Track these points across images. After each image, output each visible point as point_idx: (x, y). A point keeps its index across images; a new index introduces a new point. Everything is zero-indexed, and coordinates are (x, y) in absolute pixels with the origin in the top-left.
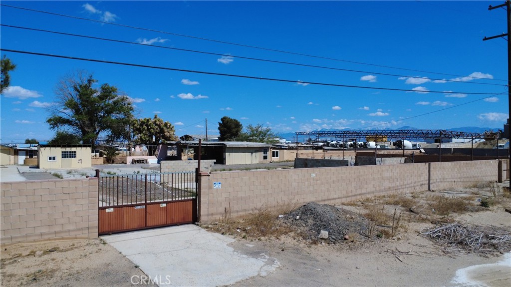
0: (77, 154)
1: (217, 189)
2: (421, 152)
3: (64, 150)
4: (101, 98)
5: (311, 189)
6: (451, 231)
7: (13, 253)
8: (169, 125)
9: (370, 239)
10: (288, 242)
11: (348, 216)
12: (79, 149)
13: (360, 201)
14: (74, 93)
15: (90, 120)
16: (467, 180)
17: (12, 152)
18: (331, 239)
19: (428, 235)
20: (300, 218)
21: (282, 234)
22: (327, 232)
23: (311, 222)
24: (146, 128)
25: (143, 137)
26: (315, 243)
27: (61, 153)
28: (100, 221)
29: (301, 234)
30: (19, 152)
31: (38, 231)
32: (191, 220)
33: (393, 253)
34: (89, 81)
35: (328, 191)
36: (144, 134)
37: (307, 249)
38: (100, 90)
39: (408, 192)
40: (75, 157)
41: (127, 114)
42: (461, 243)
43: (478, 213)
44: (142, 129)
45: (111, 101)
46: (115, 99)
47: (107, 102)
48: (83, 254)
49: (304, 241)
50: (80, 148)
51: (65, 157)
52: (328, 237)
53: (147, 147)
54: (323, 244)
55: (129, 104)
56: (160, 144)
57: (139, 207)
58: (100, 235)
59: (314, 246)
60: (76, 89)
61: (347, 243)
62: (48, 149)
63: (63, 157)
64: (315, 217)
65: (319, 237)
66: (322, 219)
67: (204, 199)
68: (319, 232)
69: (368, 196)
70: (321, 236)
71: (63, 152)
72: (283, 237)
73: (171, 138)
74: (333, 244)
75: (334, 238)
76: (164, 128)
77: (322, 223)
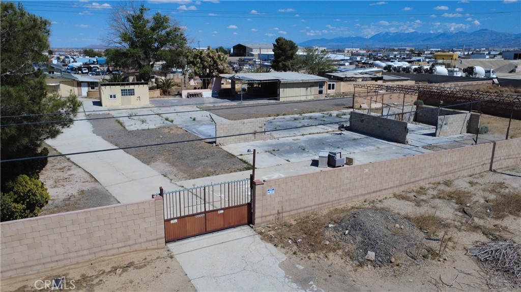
0: (135, 91)
1: (271, 195)
2: (493, 83)
3: (123, 88)
4: (153, 29)
5: (363, 184)
6: (500, 254)
8: (222, 57)
9: (416, 262)
10: (336, 262)
14: (128, 25)
15: (145, 53)
17: (76, 84)
18: (377, 261)
19: (475, 256)
20: (349, 233)
21: (330, 251)
22: (374, 254)
23: (359, 238)
24: (200, 61)
26: (361, 265)
27: (120, 91)
28: (166, 232)
29: (348, 254)
30: (82, 84)
32: (246, 221)
34: (142, 10)
36: (197, 67)
37: (352, 274)
38: (153, 20)
40: (134, 95)
41: (181, 45)
42: (507, 271)
44: (195, 62)
45: (163, 33)
46: (168, 30)
47: (160, 32)
48: (155, 275)
49: (351, 262)
50: (138, 86)
51: (125, 95)
52: (374, 259)
53: (201, 80)
54: (369, 266)
55: (181, 35)
56: (214, 77)
57: (199, 216)
58: (167, 242)
59: (360, 269)
60: (129, 20)
61: (392, 267)
62: (108, 87)
63: (122, 95)
64: (364, 233)
65: (366, 257)
66: (370, 236)
68: (366, 253)
69: (422, 184)
70: (368, 257)
71: (122, 90)
72: (331, 255)
73: (224, 71)
74: (379, 267)
75: (381, 260)
76: (217, 60)
77: (370, 242)
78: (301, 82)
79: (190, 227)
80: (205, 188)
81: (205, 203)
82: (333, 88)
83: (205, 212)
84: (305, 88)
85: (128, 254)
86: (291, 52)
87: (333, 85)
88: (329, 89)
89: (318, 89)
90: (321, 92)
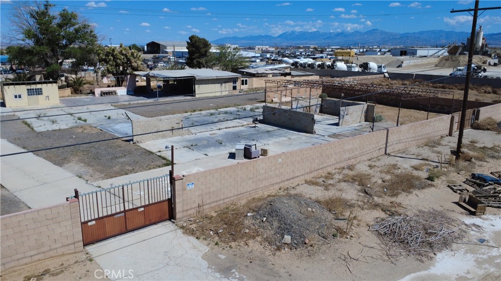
0: (43, 90)
1: (190, 190)
2: (385, 76)
3: (29, 87)
4: (60, 26)
5: (278, 173)
6: (397, 227)
8: (135, 54)
9: (327, 241)
10: (255, 249)
11: (309, 209)
12: (44, 85)
13: (322, 177)
14: (32, 21)
15: (53, 50)
18: (293, 244)
19: (377, 231)
20: (266, 220)
21: (250, 238)
22: (290, 237)
23: (276, 224)
24: (112, 59)
25: (110, 68)
26: (279, 249)
27: (26, 91)
28: (84, 235)
29: (266, 240)
31: (28, 254)
32: (167, 217)
33: (344, 260)
34: (46, 6)
36: (110, 64)
37: (271, 258)
38: (59, 16)
40: (41, 94)
41: (92, 42)
42: (403, 242)
43: (424, 190)
44: (108, 60)
45: (72, 29)
46: (77, 26)
47: (68, 29)
49: (270, 247)
50: (46, 85)
51: (31, 95)
52: (290, 242)
53: (115, 77)
54: (286, 249)
55: (91, 32)
56: (128, 74)
57: (119, 215)
58: (85, 245)
59: (278, 253)
60: (32, 16)
61: (307, 248)
62: (12, 87)
63: (29, 95)
64: (280, 219)
65: (283, 241)
66: (286, 221)
68: (283, 237)
69: (329, 170)
70: (285, 241)
71: (28, 90)
72: (251, 242)
73: (139, 68)
74: (295, 249)
75: (296, 242)
76: (131, 58)
77: (286, 227)
78: (216, 78)
79: (109, 227)
80: (123, 187)
81: (124, 202)
82: (246, 84)
83: (125, 211)
84: (220, 85)
85: (43, 261)
86: (205, 49)
87: (246, 81)
88: (243, 84)
89: (231, 85)
90: (235, 88)
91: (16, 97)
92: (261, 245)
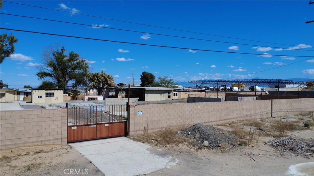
0: (55, 94)
1: (140, 116)
2: (266, 93)
4: (69, 60)
5: (198, 116)
6: (286, 142)
7: (16, 153)
8: (110, 76)
9: (234, 146)
10: (183, 148)
11: (221, 132)
12: (56, 91)
13: (228, 123)
14: (53, 57)
15: (63, 73)
16: (296, 110)
17: (16, 93)
18: (210, 146)
19: (271, 144)
20: (191, 133)
21: (180, 143)
22: (208, 142)
23: (197, 135)
24: (96, 79)
26: (200, 148)
27: (45, 94)
28: (68, 134)
29: (191, 143)
30: (20, 93)
31: (31, 140)
32: (124, 134)
33: (249, 155)
34: (62, 50)
35: (208, 117)
36: (95, 82)
37: (195, 152)
38: (69, 55)
39: (258, 118)
40: (53, 96)
41: (85, 70)
42: (292, 149)
43: (303, 131)
44: (94, 79)
45: (75, 62)
46: (78, 61)
47: (73, 62)
48: (58, 155)
49: (194, 147)
51: (48, 96)
52: (208, 145)
53: (97, 90)
54: (205, 149)
55: (86, 64)
56: (105, 88)
57: (92, 126)
58: (68, 143)
59: (199, 150)
60: (54, 55)
61: (220, 149)
62: (37, 91)
63: (46, 96)
64: (200, 132)
65: (203, 145)
66: (204, 134)
67: (131, 121)
68: (203, 142)
70: (204, 144)
71: (46, 93)
72: (180, 145)
73: (111, 85)
74: (212, 150)
75: (212, 145)
76: (107, 78)
77: (205, 137)
78: (158, 90)
79: (85, 133)
80: (96, 107)
81: (96, 117)
82: (177, 96)
83: (96, 124)
84: (160, 94)
86: (151, 79)
87: (177, 94)
88: (174, 96)
89: (167, 95)
90: (169, 97)
91: (39, 97)
92: (187, 146)
